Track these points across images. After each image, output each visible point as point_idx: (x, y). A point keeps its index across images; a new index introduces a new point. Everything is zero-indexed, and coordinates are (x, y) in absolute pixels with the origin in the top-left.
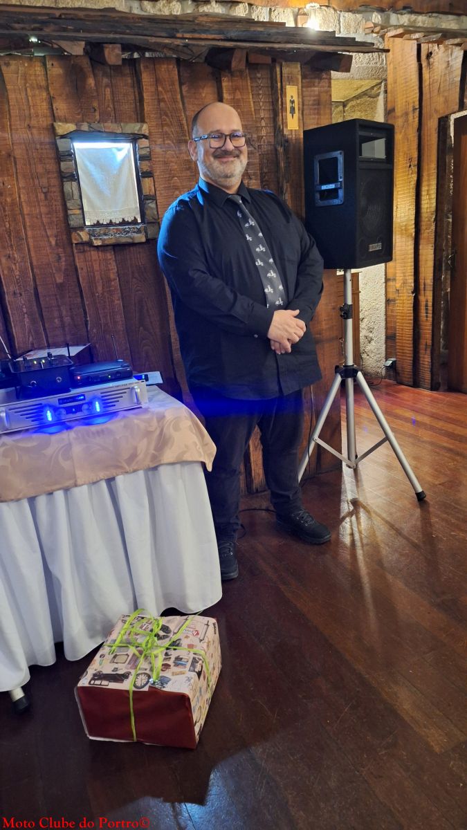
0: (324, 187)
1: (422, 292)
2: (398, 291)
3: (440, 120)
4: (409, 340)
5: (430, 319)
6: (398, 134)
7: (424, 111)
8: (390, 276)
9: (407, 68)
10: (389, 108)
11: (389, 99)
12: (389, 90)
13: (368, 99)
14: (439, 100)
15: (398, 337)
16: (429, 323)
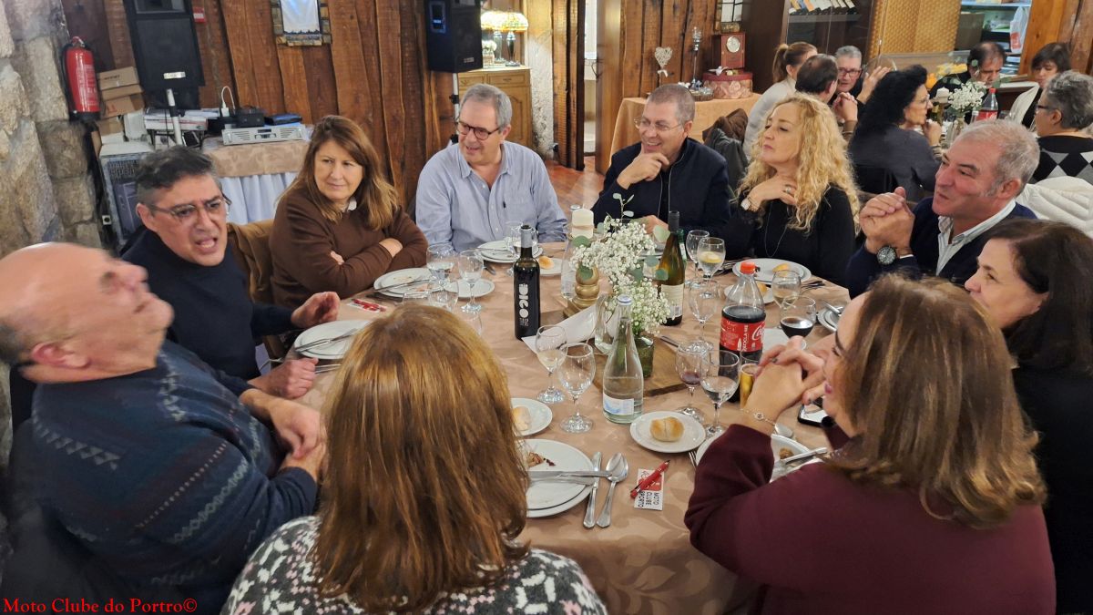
0: (435, 21)
1: (572, 90)
2: (558, 87)
4: (564, 129)
5: (575, 113)
8: (555, 74)
15: (559, 126)
16: (575, 116)
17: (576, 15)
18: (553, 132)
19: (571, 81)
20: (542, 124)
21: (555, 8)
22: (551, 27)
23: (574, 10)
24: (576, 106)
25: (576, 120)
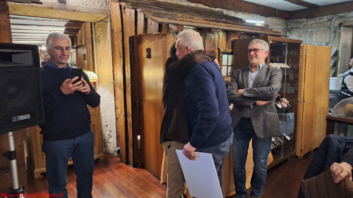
1: (128, 117)
2: (119, 114)
3: (130, 38)
4: (124, 140)
5: (131, 131)
6: (115, 41)
7: (124, 33)
8: (117, 107)
9: (116, 12)
10: (112, 29)
11: (112, 25)
12: (112, 21)
13: (104, 23)
14: (128, 29)
15: (120, 137)
16: (131, 133)
17: (130, 72)
18: (116, 140)
19: (128, 112)
20: (109, 135)
21: (114, 67)
22: (113, 79)
23: (128, 69)
24: (131, 127)
25: (132, 135)
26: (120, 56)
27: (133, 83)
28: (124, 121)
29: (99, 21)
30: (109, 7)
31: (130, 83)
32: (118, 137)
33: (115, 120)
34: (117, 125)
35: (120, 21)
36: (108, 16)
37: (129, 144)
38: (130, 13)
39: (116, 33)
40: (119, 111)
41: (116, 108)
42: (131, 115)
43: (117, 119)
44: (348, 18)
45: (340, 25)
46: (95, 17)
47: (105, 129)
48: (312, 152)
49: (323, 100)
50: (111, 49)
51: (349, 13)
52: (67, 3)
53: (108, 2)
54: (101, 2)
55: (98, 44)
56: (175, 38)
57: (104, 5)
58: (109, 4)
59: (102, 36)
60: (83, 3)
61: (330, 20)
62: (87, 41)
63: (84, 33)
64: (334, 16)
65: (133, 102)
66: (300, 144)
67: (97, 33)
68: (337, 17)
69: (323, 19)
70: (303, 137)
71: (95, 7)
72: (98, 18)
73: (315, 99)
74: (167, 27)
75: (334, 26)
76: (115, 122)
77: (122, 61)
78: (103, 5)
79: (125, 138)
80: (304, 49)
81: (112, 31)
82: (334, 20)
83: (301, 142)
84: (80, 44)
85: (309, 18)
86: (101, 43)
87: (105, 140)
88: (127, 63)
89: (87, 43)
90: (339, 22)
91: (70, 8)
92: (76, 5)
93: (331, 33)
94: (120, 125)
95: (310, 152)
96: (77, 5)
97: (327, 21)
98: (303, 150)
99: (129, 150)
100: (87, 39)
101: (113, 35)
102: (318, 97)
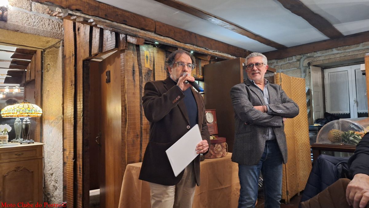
1: (78, 159)
2: (67, 157)
3: (84, 61)
4: (71, 190)
5: (81, 177)
6: (67, 67)
7: (78, 57)
8: (65, 148)
9: (69, 34)
10: (65, 54)
11: (65, 50)
12: (65, 46)
13: (55, 49)
14: (82, 51)
15: (67, 188)
16: (81, 180)
17: (82, 102)
18: (62, 193)
19: (78, 152)
20: (54, 186)
21: (65, 99)
22: (62, 113)
23: (80, 99)
24: (81, 172)
25: (82, 183)
26: (71, 84)
27: (85, 115)
28: (72, 165)
29: (50, 47)
30: (62, 31)
31: (81, 115)
32: (65, 187)
33: (62, 166)
34: (65, 171)
35: (73, 44)
36: (60, 40)
37: (79, 195)
38: (85, 33)
39: (68, 58)
40: (67, 153)
41: (64, 150)
42: (81, 157)
43: (64, 163)
44: (315, 57)
45: (309, 64)
46: (44, 41)
47: (49, 179)
48: (299, 194)
49: (303, 135)
50: (61, 77)
51: (315, 53)
52: (8, 22)
53: (62, 26)
54: (52, 25)
55: (46, 73)
56: (135, 55)
57: (56, 28)
58: (62, 27)
59: (52, 64)
60: (29, 23)
61: (299, 60)
62: (36, 73)
63: (33, 66)
64: (302, 56)
65: (85, 138)
66: (285, 184)
67: (46, 61)
68: (305, 57)
69: (292, 59)
70: (287, 176)
71: (45, 29)
72: (48, 43)
73: (295, 133)
74: (125, 41)
75: (304, 66)
76: (62, 169)
77: (74, 90)
78: (54, 28)
79: (72, 187)
80: (278, 78)
81: (64, 57)
82: (302, 60)
83: (286, 182)
84: (29, 79)
85: (279, 59)
86: (50, 72)
87: (49, 194)
88: (80, 91)
89: (36, 77)
90: (308, 62)
91: (12, 28)
92: (20, 24)
93: (301, 73)
94: (67, 170)
95: (296, 195)
96: (22, 25)
97: (297, 61)
98: (289, 191)
99: (78, 204)
100: (36, 72)
101: (65, 61)
102: (298, 131)
